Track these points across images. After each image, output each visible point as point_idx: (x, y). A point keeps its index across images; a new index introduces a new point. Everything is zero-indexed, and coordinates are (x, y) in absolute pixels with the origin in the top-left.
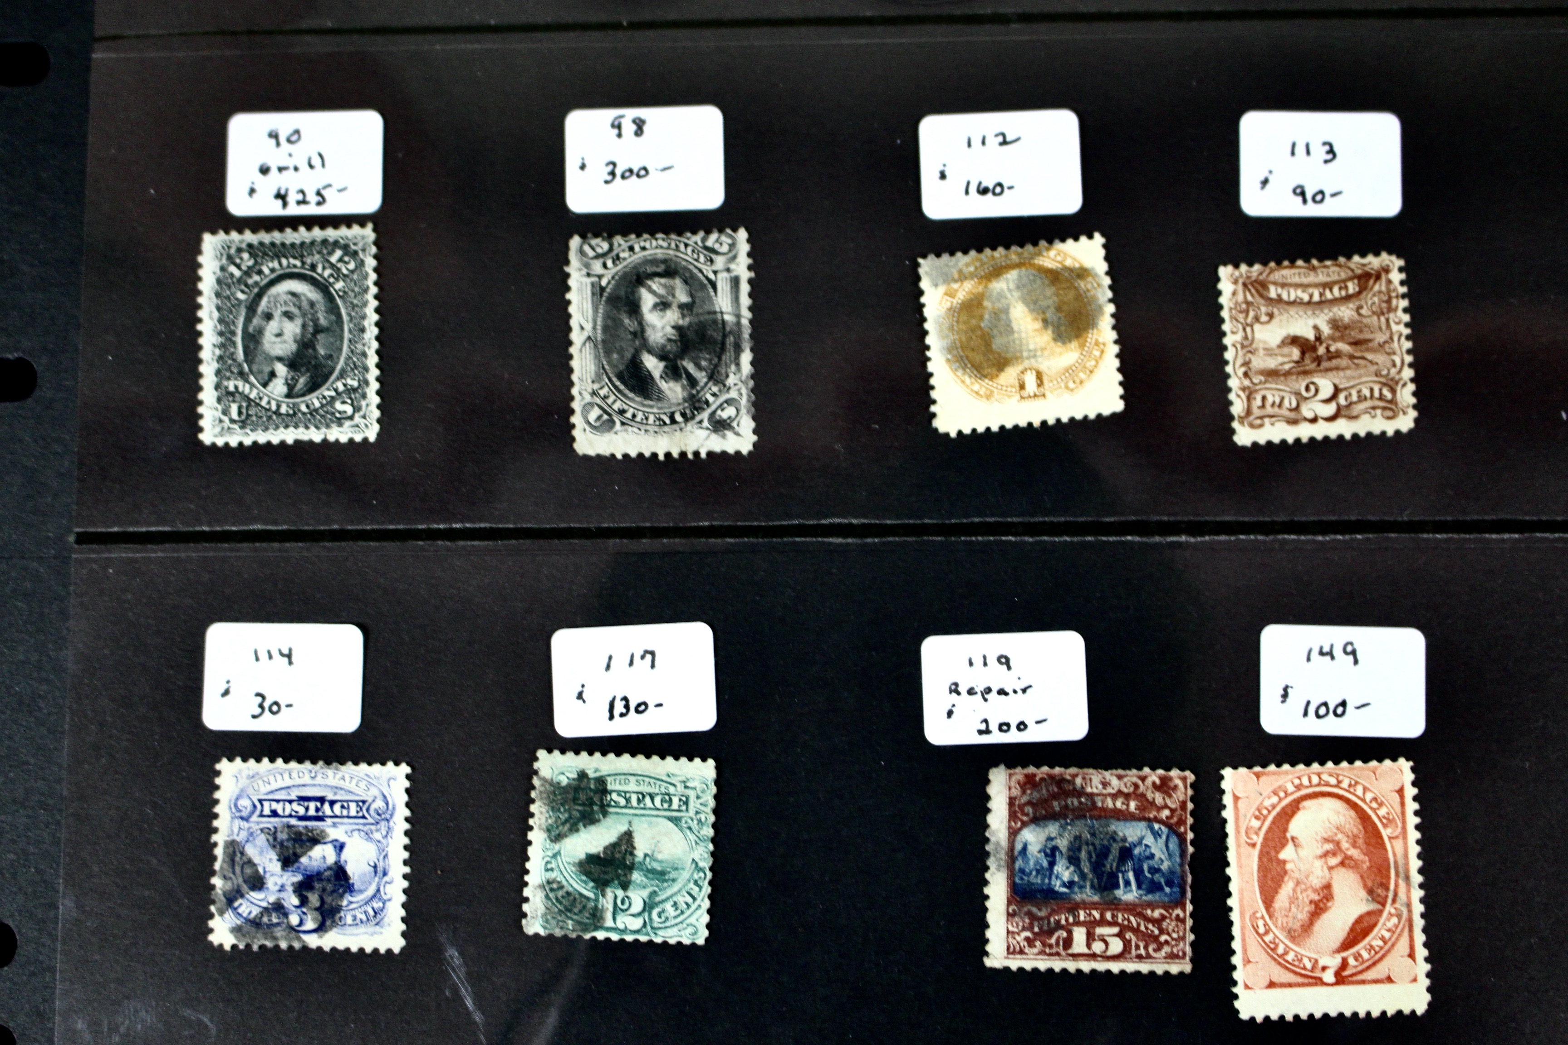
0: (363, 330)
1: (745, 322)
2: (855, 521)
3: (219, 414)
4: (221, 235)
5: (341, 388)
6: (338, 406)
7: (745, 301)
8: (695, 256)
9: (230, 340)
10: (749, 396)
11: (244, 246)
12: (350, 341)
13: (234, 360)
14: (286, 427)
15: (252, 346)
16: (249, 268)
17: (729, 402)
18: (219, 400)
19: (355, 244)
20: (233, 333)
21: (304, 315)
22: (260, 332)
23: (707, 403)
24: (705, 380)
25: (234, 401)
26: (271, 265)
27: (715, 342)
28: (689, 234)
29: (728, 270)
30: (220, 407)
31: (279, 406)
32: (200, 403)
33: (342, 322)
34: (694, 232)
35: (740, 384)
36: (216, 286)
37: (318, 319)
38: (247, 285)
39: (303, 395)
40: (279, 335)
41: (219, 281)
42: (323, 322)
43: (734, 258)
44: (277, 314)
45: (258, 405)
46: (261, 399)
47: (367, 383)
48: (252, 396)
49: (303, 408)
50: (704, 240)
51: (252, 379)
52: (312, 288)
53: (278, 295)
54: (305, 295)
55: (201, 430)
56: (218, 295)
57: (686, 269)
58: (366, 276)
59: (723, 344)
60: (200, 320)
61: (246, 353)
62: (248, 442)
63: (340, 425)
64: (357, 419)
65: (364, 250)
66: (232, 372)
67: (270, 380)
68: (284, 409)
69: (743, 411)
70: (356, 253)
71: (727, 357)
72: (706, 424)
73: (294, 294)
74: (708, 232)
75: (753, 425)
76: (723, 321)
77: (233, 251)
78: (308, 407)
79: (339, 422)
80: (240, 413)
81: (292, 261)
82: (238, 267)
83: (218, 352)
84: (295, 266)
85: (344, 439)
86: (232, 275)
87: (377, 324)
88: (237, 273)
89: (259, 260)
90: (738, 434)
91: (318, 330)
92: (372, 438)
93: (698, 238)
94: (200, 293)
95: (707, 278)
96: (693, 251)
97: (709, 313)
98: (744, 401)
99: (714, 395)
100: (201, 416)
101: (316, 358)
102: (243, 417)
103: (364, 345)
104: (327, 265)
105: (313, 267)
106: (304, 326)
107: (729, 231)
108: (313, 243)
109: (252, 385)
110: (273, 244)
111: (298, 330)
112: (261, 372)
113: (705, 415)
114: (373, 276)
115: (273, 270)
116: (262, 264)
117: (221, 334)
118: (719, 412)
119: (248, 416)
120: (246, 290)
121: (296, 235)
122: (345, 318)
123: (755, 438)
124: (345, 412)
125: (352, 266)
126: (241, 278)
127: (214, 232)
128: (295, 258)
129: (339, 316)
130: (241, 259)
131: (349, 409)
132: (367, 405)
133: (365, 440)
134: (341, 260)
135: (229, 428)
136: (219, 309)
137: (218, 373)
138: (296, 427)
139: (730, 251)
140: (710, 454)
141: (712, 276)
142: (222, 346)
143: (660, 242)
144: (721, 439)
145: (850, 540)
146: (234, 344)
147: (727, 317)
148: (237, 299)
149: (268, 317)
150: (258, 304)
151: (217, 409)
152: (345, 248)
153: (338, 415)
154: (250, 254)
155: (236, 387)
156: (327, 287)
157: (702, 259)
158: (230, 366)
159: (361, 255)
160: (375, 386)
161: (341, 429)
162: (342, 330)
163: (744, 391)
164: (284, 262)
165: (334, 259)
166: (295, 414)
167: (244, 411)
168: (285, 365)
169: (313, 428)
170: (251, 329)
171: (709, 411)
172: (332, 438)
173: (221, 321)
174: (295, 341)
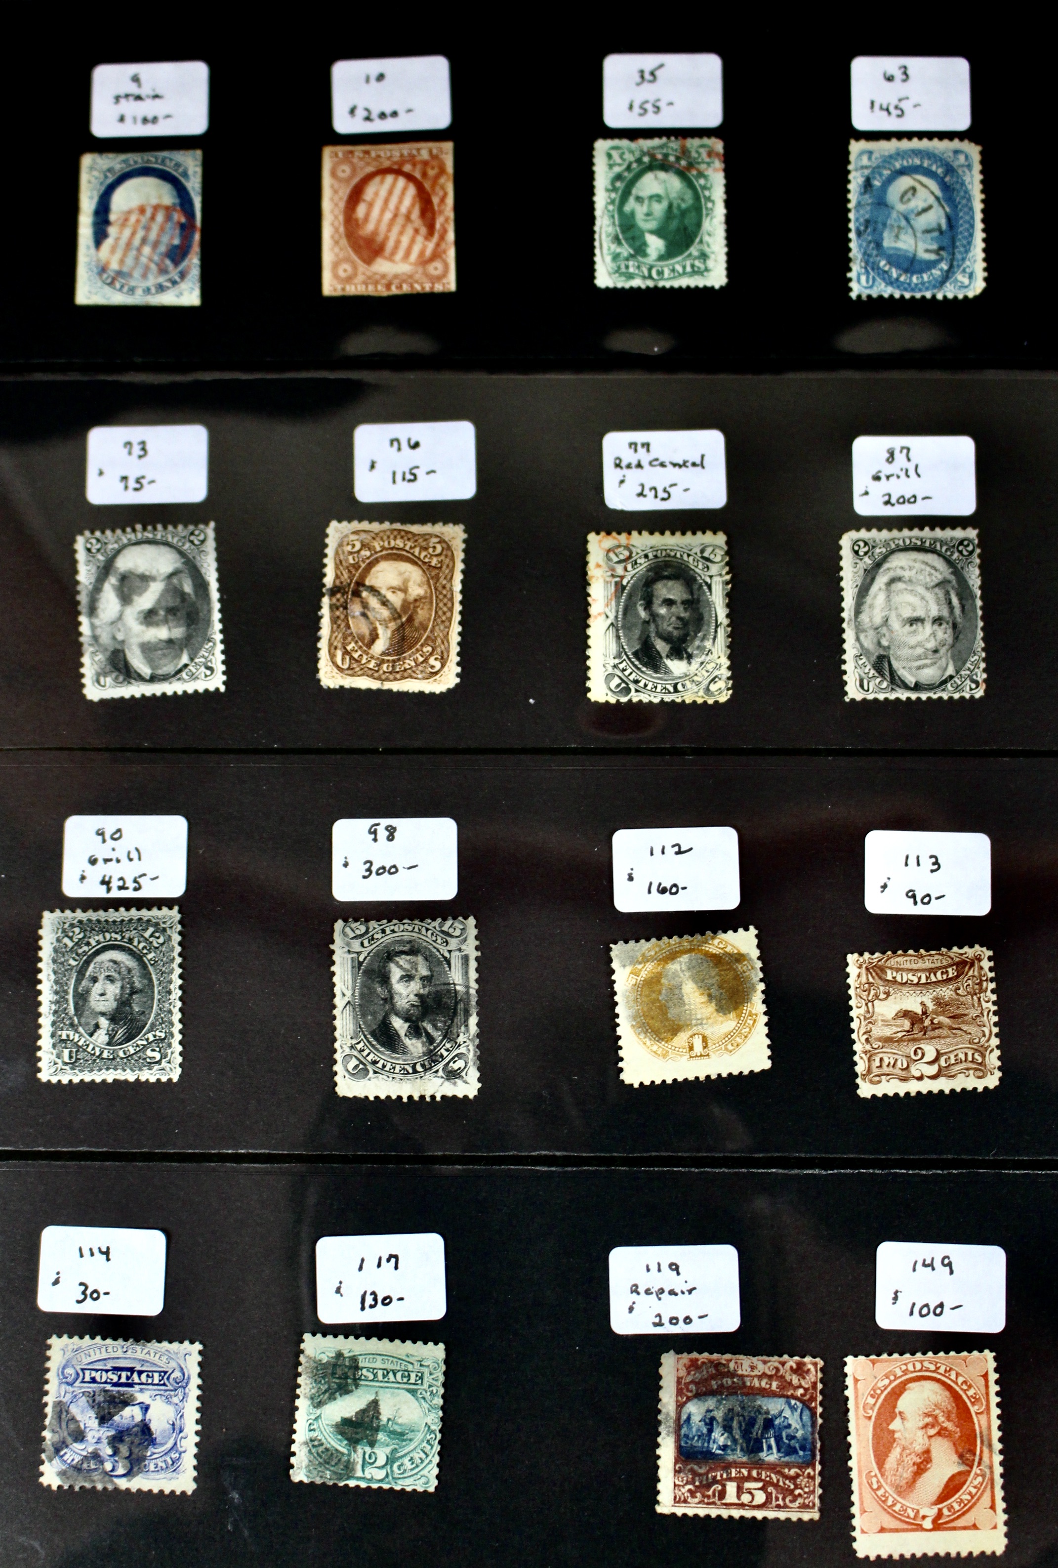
0: (169, 992)
1: (473, 992)
2: (558, 1154)
3: (54, 1057)
4: (58, 912)
5: (151, 1039)
6: (149, 1053)
7: (473, 975)
8: (434, 939)
9: (63, 997)
10: (476, 1052)
11: (75, 922)
12: (159, 1000)
13: (67, 1014)
14: (108, 1069)
15: (81, 1003)
16: (80, 939)
17: (459, 1056)
18: (54, 1046)
19: (164, 923)
20: (66, 992)
21: (123, 979)
22: (88, 991)
23: (442, 1056)
24: (441, 1038)
25: (66, 1048)
26: (97, 938)
27: (449, 1008)
28: (429, 921)
29: (460, 950)
30: (55, 1052)
31: (102, 1053)
32: (39, 1048)
33: (153, 986)
34: (434, 920)
35: (468, 1042)
36: (53, 955)
37: (134, 983)
38: (77, 954)
39: (121, 1044)
40: (102, 995)
41: (55, 950)
42: (138, 985)
43: (465, 940)
44: (101, 978)
45: (85, 1050)
46: (88, 1045)
47: (172, 1035)
48: (80, 1043)
49: (121, 1054)
50: (441, 926)
51: (81, 1029)
52: (130, 957)
53: (102, 962)
54: (123, 963)
55: (39, 1070)
56: (54, 961)
57: (426, 948)
58: (173, 948)
59: (455, 1009)
60: (40, 982)
61: (76, 1009)
62: (76, 1080)
63: (150, 1069)
64: (164, 1063)
65: (171, 928)
66: (65, 1024)
67: (95, 1031)
68: (105, 1055)
69: (471, 1063)
70: (164, 930)
71: (459, 1019)
72: (441, 1073)
73: (115, 962)
74: (445, 919)
75: (478, 1074)
76: (455, 989)
77: (66, 926)
78: (125, 1054)
79: (150, 1065)
80: (71, 1057)
81: (114, 935)
82: (71, 938)
83: (54, 1007)
84: (116, 940)
85: (153, 1080)
86: (66, 945)
87: (181, 987)
88: (70, 944)
89: (88, 934)
90: (466, 1082)
91: (133, 992)
92: (175, 1079)
93: (436, 923)
94: (40, 960)
95: (442, 955)
96: (432, 934)
97: (445, 984)
98: (471, 1055)
99: (447, 1050)
100: (40, 1059)
101: (131, 1014)
102: (73, 1060)
103: (170, 1004)
104: (142, 939)
105: (131, 941)
106: (122, 988)
107: (460, 918)
108: (130, 920)
109: (81, 1035)
110: (99, 921)
111: (118, 991)
112: (88, 1024)
113: (440, 1066)
114: (178, 949)
115: (98, 942)
116: (90, 937)
117: (56, 993)
118: (451, 1064)
119: (77, 1059)
120: (77, 958)
121: (117, 914)
122: (156, 982)
123: (480, 1085)
124: (154, 1058)
125: (161, 940)
126: (73, 947)
127: (52, 911)
128: (117, 933)
129: (150, 980)
130: (73, 932)
131: (157, 1056)
132: (172, 1053)
133: (170, 1080)
134: (151, 936)
135: (61, 1069)
136: (55, 972)
137: (54, 1024)
138: (115, 1069)
139: (461, 935)
140: (443, 1097)
141: (447, 955)
142: (57, 1002)
143: (406, 926)
144: (452, 1086)
145: (553, 1169)
146: (67, 1000)
147: (458, 988)
148: (70, 965)
149: (95, 980)
150: (86, 970)
151: (52, 1053)
152: (157, 924)
153: (148, 1060)
154: (81, 929)
155: (68, 1036)
156: (141, 957)
157: (439, 941)
158: (63, 1018)
159: (169, 932)
160: (178, 1037)
161: (151, 1072)
162: (153, 992)
163: (471, 1048)
164: (108, 936)
165: (147, 934)
166: (114, 1059)
167: (74, 1055)
168: (108, 1019)
169: (128, 1071)
170: (80, 989)
171: (444, 1063)
172: (143, 1079)
173: (56, 982)
174: (116, 1000)
